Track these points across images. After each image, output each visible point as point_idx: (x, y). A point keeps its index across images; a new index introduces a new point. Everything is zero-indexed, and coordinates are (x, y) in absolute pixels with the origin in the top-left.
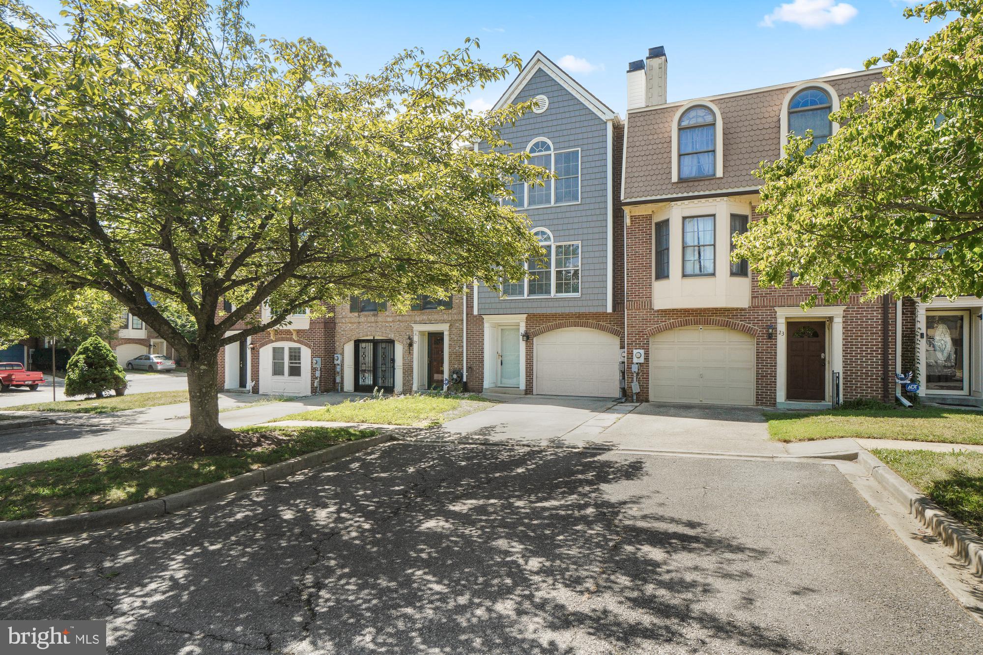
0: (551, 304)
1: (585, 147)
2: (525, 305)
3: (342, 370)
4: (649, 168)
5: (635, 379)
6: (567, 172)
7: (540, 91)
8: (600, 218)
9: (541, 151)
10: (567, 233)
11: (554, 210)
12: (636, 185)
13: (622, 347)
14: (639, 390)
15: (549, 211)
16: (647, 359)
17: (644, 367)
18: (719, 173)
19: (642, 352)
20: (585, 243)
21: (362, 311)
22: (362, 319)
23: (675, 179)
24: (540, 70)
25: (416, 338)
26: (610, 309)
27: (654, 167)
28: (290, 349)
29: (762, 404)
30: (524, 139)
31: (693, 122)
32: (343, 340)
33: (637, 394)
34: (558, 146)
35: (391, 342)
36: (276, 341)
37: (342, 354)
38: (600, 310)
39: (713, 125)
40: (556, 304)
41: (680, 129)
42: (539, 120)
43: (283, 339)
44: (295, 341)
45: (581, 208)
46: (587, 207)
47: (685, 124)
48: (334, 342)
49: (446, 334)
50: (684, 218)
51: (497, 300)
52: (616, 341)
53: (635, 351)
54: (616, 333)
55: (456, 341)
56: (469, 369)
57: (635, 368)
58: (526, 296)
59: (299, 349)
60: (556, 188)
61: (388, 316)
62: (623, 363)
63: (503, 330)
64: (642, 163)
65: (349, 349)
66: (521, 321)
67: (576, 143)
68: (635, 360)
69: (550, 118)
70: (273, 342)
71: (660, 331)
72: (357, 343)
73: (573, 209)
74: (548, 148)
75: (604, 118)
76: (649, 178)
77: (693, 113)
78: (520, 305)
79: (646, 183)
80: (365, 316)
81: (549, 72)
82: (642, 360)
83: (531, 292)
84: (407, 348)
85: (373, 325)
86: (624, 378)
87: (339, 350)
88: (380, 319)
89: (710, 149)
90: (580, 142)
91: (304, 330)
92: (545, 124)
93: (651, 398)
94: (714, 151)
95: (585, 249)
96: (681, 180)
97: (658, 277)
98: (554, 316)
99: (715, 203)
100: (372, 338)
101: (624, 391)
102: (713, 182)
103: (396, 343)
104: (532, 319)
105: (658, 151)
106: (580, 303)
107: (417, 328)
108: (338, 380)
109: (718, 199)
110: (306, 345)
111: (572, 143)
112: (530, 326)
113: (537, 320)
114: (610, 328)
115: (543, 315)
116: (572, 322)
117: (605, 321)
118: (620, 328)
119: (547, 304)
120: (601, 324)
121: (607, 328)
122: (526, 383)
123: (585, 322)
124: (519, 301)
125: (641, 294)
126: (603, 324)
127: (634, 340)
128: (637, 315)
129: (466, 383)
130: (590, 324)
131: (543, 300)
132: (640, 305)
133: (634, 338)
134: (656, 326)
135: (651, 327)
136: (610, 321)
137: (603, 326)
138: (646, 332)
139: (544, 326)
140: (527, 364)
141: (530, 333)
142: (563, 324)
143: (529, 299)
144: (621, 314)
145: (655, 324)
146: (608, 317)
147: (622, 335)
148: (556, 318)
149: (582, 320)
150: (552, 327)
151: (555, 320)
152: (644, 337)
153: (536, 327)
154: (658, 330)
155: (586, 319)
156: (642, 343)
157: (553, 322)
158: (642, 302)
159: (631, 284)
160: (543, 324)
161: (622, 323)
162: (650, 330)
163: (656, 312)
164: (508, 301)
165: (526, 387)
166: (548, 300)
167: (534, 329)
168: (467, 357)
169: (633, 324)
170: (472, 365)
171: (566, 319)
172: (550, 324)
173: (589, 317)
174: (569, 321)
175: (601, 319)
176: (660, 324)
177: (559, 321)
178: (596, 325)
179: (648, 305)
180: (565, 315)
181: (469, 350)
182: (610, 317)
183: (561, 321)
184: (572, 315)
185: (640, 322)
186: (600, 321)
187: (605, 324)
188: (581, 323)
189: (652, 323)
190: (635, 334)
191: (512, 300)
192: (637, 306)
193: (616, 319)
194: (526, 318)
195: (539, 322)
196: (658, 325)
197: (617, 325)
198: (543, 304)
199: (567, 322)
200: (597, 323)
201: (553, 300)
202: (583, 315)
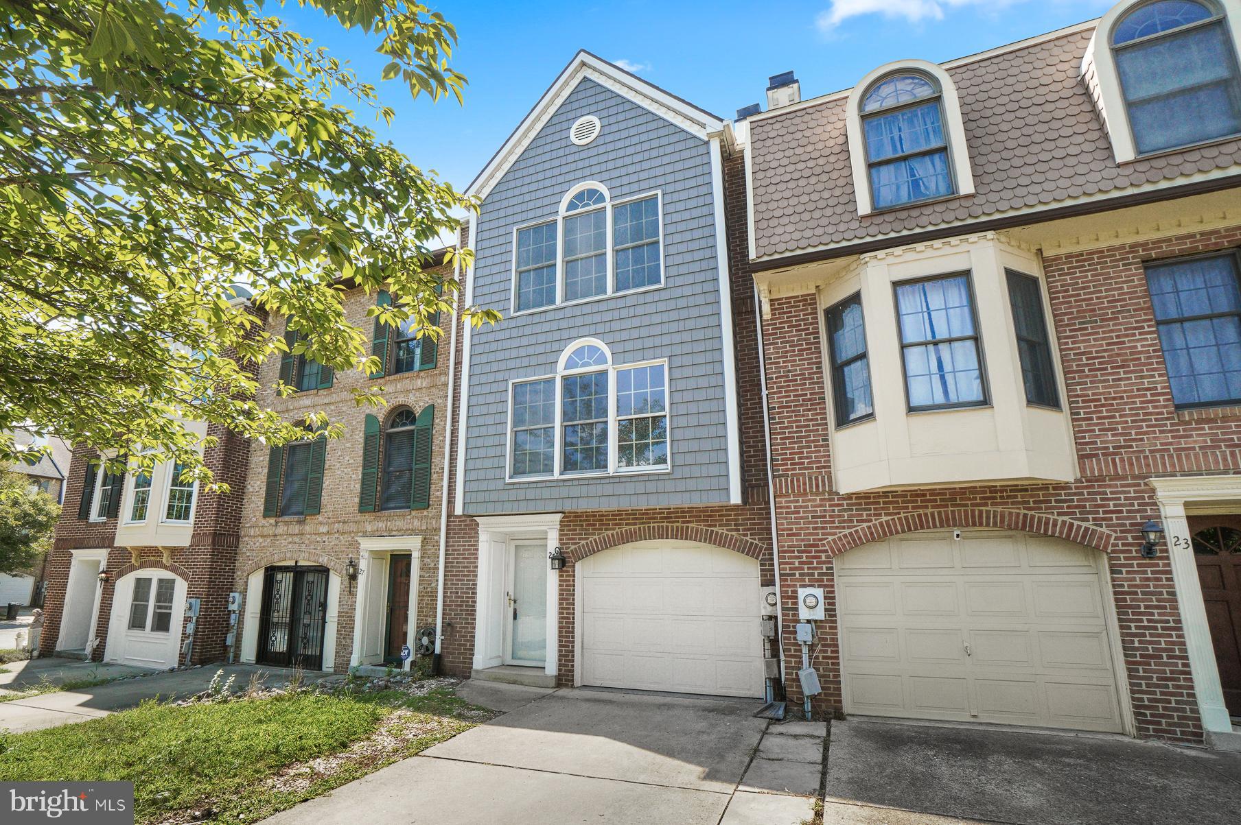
0: (608, 489)
1: (670, 188)
2: (555, 492)
3: (240, 622)
4: (805, 198)
5: (805, 658)
6: (637, 234)
7: (586, 110)
8: (707, 310)
9: (588, 205)
10: (639, 344)
11: (612, 305)
12: (779, 230)
13: (768, 582)
14: (817, 690)
15: (603, 307)
16: (831, 610)
17: (826, 628)
18: (966, 185)
19: (819, 592)
20: (677, 361)
21: (282, 514)
22: (281, 530)
23: (864, 207)
24: (585, 79)
25: (363, 565)
26: (736, 498)
27: (815, 197)
28: (161, 581)
29: (1159, 734)
30: (557, 189)
31: (890, 103)
32: (248, 568)
33: (813, 698)
34: (617, 192)
35: (324, 571)
36: (141, 567)
37: (244, 594)
38: (715, 501)
39: (937, 99)
40: (619, 489)
41: (865, 118)
42: (584, 155)
43: (150, 565)
44: (166, 568)
45: (664, 295)
46: (677, 292)
47: (872, 107)
48: (233, 571)
49: (416, 555)
50: (896, 284)
51: (500, 485)
52: (752, 569)
53: (802, 593)
54: (749, 551)
55: (429, 570)
56: (447, 626)
57: (804, 634)
58: (556, 475)
59: (173, 581)
60: (617, 265)
61: (321, 523)
62: (773, 618)
63: (519, 546)
64: (788, 194)
65: (256, 583)
66: (549, 530)
67: (652, 183)
68: (804, 614)
69: (602, 149)
70: (136, 569)
71: (856, 543)
72: (271, 573)
73: (649, 298)
74: (601, 198)
75: (702, 135)
76: (806, 216)
77: (886, 90)
78: (546, 493)
79: (801, 226)
80: (286, 523)
81: (601, 80)
82: (820, 614)
83: (569, 465)
84: (346, 583)
85: (297, 539)
86: (775, 654)
87: (239, 584)
88: (308, 528)
89: (935, 144)
90: (661, 181)
91: (182, 548)
92: (593, 161)
93: (847, 707)
94: (944, 150)
95: (677, 373)
96: (878, 212)
97: (843, 420)
98: (618, 517)
99: (965, 247)
100: (292, 563)
101: (778, 688)
102: (953, 205)
103: (331, 572)
104: (572, 523)
105: (818, 170)
106: (669, 486)
107: (368, 545)
108: (230, 640)
109: (973, 237)
110: (184, 576)
111: (643, 185)
112: (568, 539)
113: (582, 525)
114: (736, 540)
115: (595, 516)
116: (654, 527)
117: (726, 525)
118: (759, 539)
119: (600, 490)
120: (717, 532)
121: (731, 539)
122: (560, 660)
123: (682, 528)
124: (544, 485)
125: (806, 461)
126: (720, 531)
127: (797, 565)
128: (801, 507)
129: (439, 657)
130: (692, 532)
131: (591, 482)
132: (805, 484)
133: (797, 562)
134: (847, 531)
135: (835, 534)
136: (735, 525)
137: (721, 536)
138: (823, 545)
139: (596, 537)
140: (562, 618)
141: (568, 553)
142: (635, 533)
143: (564, 481)
144: (761, 509)
145: (844, 527)
146: (731, 515)
147: (764, 554)
148: (620, 520)
149: (675, 525)
150: (614, 541)
151: (620, 524)
152: (820, 557)
153: (580, 539)
154: (854, 540)
155: (684, 522)
156: (816, 572)
157: (614, 529)
158: (810, 478)
159: (781, 439)
160: (594, 534)
161: (762, 529)
162: (834, 540)
163: (844, 499)
164: (522, 486)
165: (560, 670)
166: (602, 481)
167: (575, 544)
168: (444, 601)
169: (792, 529)
170: (452, 618)
171: (643, 523)
172: (610, 533)
173: (690, 517)
174: (649, 527)
175: (716, 521)
176: (855, 526)
177: (628, 528)
178: (706, 534)
179: (824, 485)
180: (640, 514)
181: (449, 588)
182: (735, 515)
183: (632, 527)
184: (654, 513)
185: (810, 523)
186: (715, 526)
187: (725, 532)
188: (672, 530)
189: (837, 524)
190: (798, 551)
191: (529, 483)
192: (799, 486)
193: (749, 519)
194: (561, 521)
195: (586, 530)
196: (853, 530)
197: (751, 535)
198: (593, 490)
199: (644, 528)
200: (707, 530)
201: (612, 481)
202: (678, 512)
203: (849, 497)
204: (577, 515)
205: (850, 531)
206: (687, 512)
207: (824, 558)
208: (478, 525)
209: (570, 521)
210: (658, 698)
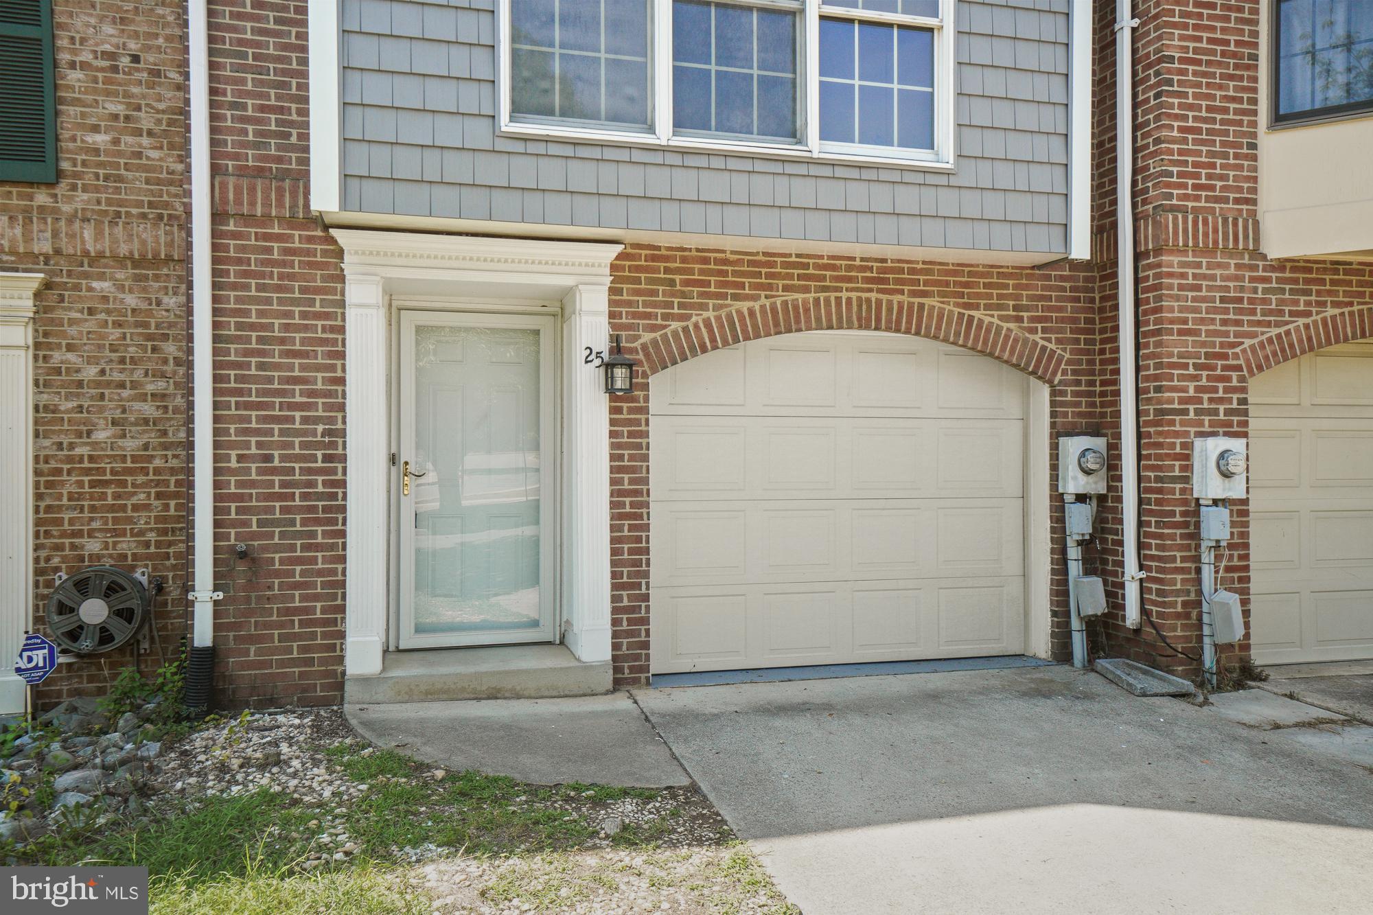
5: (1207, 573)
13: (1070, 427)
19: (1239, 447)
26: (1079, 245)
53: (1204, 446)
54: (1039, 364)
56: (235, 562)
58: (664, 132)
62: (1087, 498)
63: (424, 328)
66: (585, 288)
68: (1212, 488)
82: (1242, 487)
98: (763, 269)
104: (644, 273)
112: (635, 315)
113: (672, 283)
114: (1016, 340)
115: (706, 261)
116: (849, 300)
117: (999, 307)
118: (1059, 341)
119: (780, 190)
120: (981, 321)
121: (1007, 337)
122: (615, 622)
123: (911, 305)
124: (624, 155)
125: (1219, 184)
126: (987, 320)
127: (1191, 392)
128: (1205, 277)
129: (210, 655)
130: (930, 316)
131: (759, 166)
132: (1216, 231)
133: (1192, 386)
134: (1274, 332)
135: (1253, 335)
136: (1015, 308)
137: (988, 331)
138: (1236, 356)
139: (710, 314)
140: (622, 516)
141: (635, 351)
142: (807, 310)
143: (684, 152)
144: (1062, 278)
145: (1269, 324)
146: (1006, 286)
147: (1064, 372)
148: (770, 276)
149: (896, 298)
150: (755, 326)
151: (770, 287)
152: (1229, 379)
153: (666, 317)
154: (1283, 350)
155: (914, 294)
156: (1222, 408)
157: (755, 298)
158: (1225, 220)
159: (1181, 129)
160: (704, 307)
161: (1062, 320)
162: (1252, 347)
163: (1273, 269)
164: (554, 149)
165: (616, 647)
166: (790, 169)
167: (653, 328)
168: (217, 485)
169: (1185, 321)
170: (254, 536)
171: (825, 289)
172: (744, 306)
173: (926, 283)
174: (838, 299)
175: (978, 296)
176: (1287, 323)
177: (791, 296)
178: (960, 323)
179: (1246, 237)
180: (817, 267)
181: (233, 445)
182: (1016, 287)
183: (800, 297)
184: (849, 268)
185: (1216, 310)
186: (977, 307)
187: (996, 321)
188: (890, 310)
189: (1259, 317)
190: (1196, 366)
191: (576, 143)
192: (1206, 235)
193: (1042, 298)
194: (613, 267)
195: (683, 295)
196: (1282, 330)
197: (1044, 330)
198: (763, 188)
199: (827, 300)
200: (961, 315)
201: (814, 170)
202: (901, 271)
203: (1281, 265)
204: (656, 254)
205: (1277, 331)
206: (921, 272)
207: (1235, 383)
208: (340, 253)
209: (638, 269)
210: (873, 680)
